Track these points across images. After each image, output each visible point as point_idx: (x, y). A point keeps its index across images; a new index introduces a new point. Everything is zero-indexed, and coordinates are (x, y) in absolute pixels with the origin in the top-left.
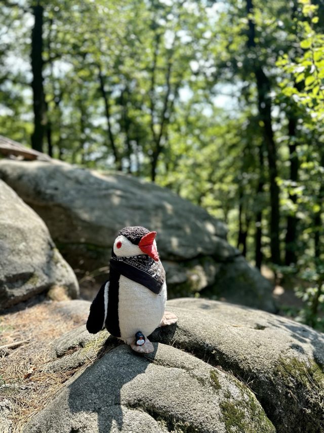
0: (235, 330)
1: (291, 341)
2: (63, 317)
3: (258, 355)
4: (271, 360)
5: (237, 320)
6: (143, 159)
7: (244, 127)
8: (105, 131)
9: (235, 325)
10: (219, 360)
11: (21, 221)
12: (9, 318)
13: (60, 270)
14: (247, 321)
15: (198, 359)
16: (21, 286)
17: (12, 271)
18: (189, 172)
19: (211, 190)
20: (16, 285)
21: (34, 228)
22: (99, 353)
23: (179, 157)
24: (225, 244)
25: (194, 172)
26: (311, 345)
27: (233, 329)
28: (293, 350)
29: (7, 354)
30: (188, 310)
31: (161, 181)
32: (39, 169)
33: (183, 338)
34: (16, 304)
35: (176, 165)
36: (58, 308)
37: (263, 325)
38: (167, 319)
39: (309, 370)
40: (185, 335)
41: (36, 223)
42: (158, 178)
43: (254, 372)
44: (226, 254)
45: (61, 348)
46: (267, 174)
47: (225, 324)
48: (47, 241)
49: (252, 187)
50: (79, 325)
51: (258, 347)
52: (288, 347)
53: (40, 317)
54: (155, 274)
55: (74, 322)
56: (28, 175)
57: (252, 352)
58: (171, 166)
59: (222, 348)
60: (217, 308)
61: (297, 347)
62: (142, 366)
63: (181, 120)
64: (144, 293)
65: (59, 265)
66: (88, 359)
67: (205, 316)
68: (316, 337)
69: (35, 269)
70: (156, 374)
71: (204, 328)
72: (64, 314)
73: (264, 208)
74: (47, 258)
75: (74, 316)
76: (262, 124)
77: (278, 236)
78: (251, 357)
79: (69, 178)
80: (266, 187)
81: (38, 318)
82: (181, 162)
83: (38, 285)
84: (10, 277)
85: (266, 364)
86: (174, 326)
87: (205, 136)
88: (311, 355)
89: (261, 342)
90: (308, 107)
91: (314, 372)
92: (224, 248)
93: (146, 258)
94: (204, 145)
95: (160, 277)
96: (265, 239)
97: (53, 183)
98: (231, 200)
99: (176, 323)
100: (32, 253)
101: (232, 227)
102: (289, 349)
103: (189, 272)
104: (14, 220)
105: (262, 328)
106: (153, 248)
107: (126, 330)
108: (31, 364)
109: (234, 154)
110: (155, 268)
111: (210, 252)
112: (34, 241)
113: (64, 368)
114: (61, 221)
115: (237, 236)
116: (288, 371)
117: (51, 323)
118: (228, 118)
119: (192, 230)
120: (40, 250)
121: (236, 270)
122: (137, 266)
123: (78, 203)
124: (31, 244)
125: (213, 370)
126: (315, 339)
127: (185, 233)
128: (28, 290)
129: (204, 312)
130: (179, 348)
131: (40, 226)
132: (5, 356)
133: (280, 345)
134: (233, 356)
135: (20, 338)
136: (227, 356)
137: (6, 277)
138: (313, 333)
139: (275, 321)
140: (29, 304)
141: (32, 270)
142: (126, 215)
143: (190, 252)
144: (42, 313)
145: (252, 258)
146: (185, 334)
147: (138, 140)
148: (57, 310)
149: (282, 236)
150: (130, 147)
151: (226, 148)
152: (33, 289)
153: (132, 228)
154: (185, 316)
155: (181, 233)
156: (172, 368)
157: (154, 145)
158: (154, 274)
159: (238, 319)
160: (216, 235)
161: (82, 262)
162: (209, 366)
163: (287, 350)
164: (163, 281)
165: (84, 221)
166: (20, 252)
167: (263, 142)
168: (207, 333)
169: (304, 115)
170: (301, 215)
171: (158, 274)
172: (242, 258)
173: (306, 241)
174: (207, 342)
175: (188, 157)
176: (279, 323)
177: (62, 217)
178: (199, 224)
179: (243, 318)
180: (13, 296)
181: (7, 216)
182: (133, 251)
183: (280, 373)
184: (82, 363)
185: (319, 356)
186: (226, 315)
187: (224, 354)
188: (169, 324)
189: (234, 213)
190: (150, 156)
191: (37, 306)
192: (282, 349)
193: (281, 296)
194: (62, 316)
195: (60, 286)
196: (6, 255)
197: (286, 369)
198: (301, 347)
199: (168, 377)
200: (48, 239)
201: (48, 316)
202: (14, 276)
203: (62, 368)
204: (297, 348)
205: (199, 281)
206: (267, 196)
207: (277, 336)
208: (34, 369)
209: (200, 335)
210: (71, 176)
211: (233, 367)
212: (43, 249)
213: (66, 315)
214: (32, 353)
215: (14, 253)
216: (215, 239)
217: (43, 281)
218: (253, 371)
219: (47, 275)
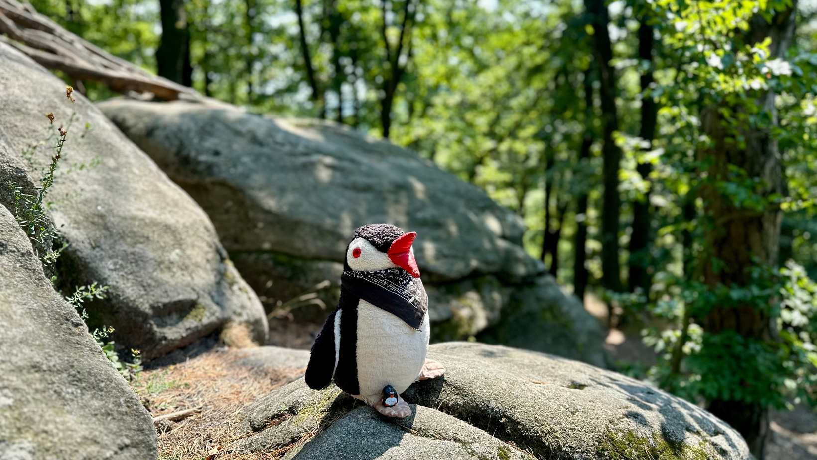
0: (536, 389)
1: (627, 407)
2: (251, 372)
3: (573, 426)
4: (593, 434)
5: (539, 374)
6: (365, 93)
7: (557, 34)
8: (292, 39)
9: (537, 382)
10: (512, 432)
11: (170, 212)
12: (161, 374)
13: (238, 296)
14: (556, 377)
15: (478, 429)
16: (177, 323)
17: (161, 296)
18: (451, 119)
19: (494, 153)
20: (169, 321)
21: (192, 225)
22: (323, 422)
23: (435, 89)
24: (520, 253)
25: (463, 119)
26: (658, 413)
27: (533, 387)
28: (628, 420)
29: (169, 429)
30: (459, 358)
31: (400, 137)
32: (183, 115)
33: (455, 400)
34: (169, 353)
35: (428, 105)
36: (240, 358)
37: (583, 383)
38: (429, 370)
39: (653, 450)
40: (457, 394)
41: (194, 216)
42: (395, 130)
43: (565, 451)
44: (521, 270)
45: (258, 417)
46: (597, 123)
47: (519, 380)
48: (214, 246)
49: (570, 149)
50: (280, 384)
51: (573, 413)
52: (621, 416)
53: (212, 373)
54: (413, 298)
55: (272, 379)
56: (165, 128)
57: (563, 421)
58: (419, 106)
59: (516, 414)
60: (508, 356)
61: (635, 416)
62: (395, 436)
63: (438, 18)
64: (396, 326)
65: (235, 288)
66: (306, 431)
67: (488, 366)
68: (668, 402)
69: (198, 294)
70: (416, 447)
71: (486, 384)
72: (253, 368)
73: (592, 186)
74: (215, 276)
75: (270, 370)
76: (590, 30)
77: (616, 239)
78: (562, 428)
79: (238, 133)
80: (596, 148)
81: (209, 374)
82: (438, 100)
83: (205, 321)
84: (159, 307)
85: (585, 439)
86: (440, 380)
87: (483, 50)
88: (656, 427)
89: (579, 407)
90: (670, 10)
91: (661, 453)
92: (517, 260)
93: (399, 273)
94: (481, 67)
95: (420, 303)
96: (592, 245)
97: (210, 143)
98: (532, 172)
99: (443, 376)
100: (192, 268)
101: (533, 222)
102: (623, 418)
103: (454, 303)
104: (158, 212)
105: (581, 387)
106: (410, 258)
107: (369, 384)
108: (211, 442)
109: (537, 83)
110: (413, 289)
111: (493, 268)
112: (193, 246)
113: (268, 446)
114: (227, 211)
115: (540, 240)
116: (620, 450)
117: (232, 383)
118: (526, 15)
119: (460, 228)
120: (204, 261)
121: (539, 299)
122: (385, 286)
123: (257, 179)
124: (189, 252)
125: (501, 445)
126: (665, 405)
127: (449, 234)
128: (189, 328)
129: (487, 361)
130: (448, 413)
131: (201, 221)
132: (166, 431)
133: (609, 411)
134: (533, 427)
135: (184, 406)
136: (524, 426)
137: (152, 307)
138: (663, 397)
139: (602, 377)
140: (191, 353)
141: (194, 296)
142: (342, 201)
143: (458, 268)
144: (214, 366)
145: (567, 280)
146: (457, 392)
147: (355, 56)
148: (241, 362)
149: (624, 239)
150: (339, 69)
151: (523, 73)
152: (197, 327)
153: (377, 225)
154: (457, 366)
155: (440, 233)
156: (440, 440)
157: (387, 65)
158: (411, 297)
159: (541, 372)
160: (504, 237)
161: (269, 284)
162: (497, 440)
163: (619, 419)
164: (424, 309)
165: (268, 212)
166: (171, 266)
167: (591, 64)
168: (491, 391)
169: (663, 25)
170: (658, 200)
171: (418, 298)
172: (549, 279)
173: (668, 248)
174: (493, 404)
175: (450, 90)
176: (609, 380)
177: (230, 204)
178: (473, 217)
179: (549, 371)
180: (165, 338)
181: (147, 205)
182: (378, 262)
183: (606, 453)
184: (297, 437)
185: (670, 429)
186: (522, 366)
187: (519, 423)
188: (432, 377)
189: (536, 196)
190: (378, 88)
191: (204, 355)
192: (611, 418)
193: (618, 347)
194: (250, 370)
195: (240, 323)
196: (151, 270)
197: (615, 448)
198: (642, 416)
199: (434, 452)
200: (214, 243)
201: (225, 373)
202: (165, 305)
203: (264, 446)
204: (635, 418)
205: (472, 318)
206: (597, 164)
207: (605, 399)
208: (219, 449)
209: (481, 395)
210: (243, 129)
211: (533, 443)
212: (208, 261)
213: (255, 369)
214: (210, 427)
215: (162, 266)
216: (502, 244)
217: (213, 314)
218: (564, 449)
219: (218, 304)
